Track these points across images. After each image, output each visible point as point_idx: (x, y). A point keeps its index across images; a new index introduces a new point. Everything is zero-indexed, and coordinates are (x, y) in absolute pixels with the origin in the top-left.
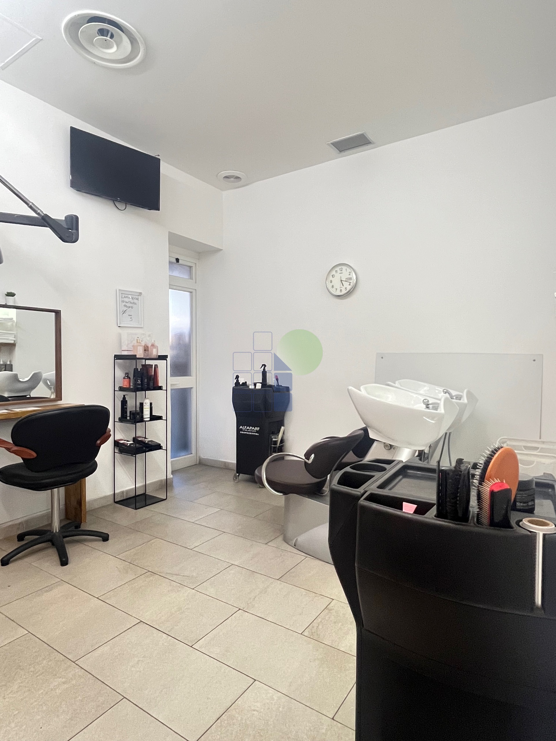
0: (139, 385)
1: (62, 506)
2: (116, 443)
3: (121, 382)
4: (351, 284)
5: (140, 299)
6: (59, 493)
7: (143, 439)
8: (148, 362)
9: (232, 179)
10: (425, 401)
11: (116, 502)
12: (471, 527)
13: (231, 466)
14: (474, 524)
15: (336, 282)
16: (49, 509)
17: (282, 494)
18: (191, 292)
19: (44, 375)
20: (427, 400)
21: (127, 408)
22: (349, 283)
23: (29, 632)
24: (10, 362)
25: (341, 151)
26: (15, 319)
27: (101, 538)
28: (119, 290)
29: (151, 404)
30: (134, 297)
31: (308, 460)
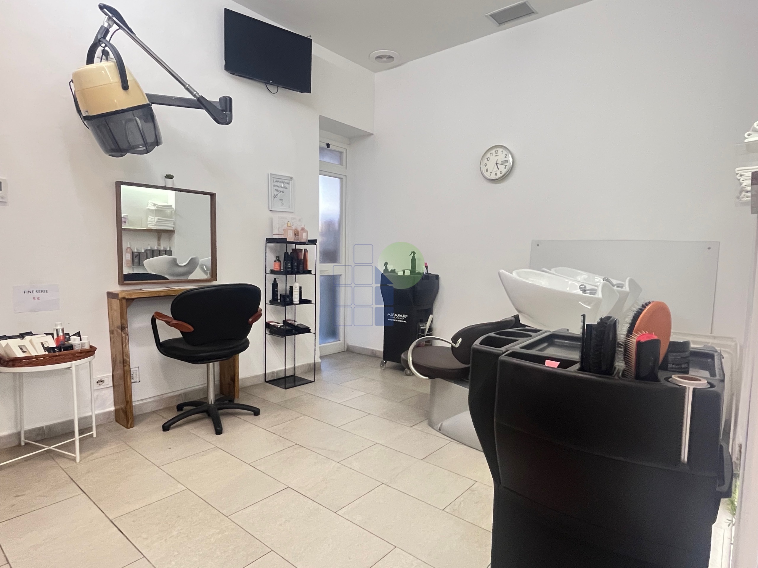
0: (289, 268)
1: (217, 383)
2: (268, 325)
3: (272, 265)
4: (507, 167)
5: (290, 184)
6: (214, 367)
7: (293, 322)
8: (298, 247)
9: (385, 59)
10: (582, 287)
11: (267, 382)
12: (615, 380)
13: (378, 354)
14: (619, 377)
15: (491, 165)
16: (205, 384)
17: (428, 378)
18: (341, 179)
19: (201, 261)
20: (584, 286)
21: (277, 291)
22: (505, 166)
23: (187, 488)
24: (170, 248)
25: (500, 24)
26: (174, 207)
27: (253, 412)
28: (271, 174)
29: (300, 288)
30: (286, 181)
31: (456, 344)
